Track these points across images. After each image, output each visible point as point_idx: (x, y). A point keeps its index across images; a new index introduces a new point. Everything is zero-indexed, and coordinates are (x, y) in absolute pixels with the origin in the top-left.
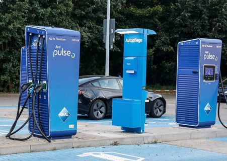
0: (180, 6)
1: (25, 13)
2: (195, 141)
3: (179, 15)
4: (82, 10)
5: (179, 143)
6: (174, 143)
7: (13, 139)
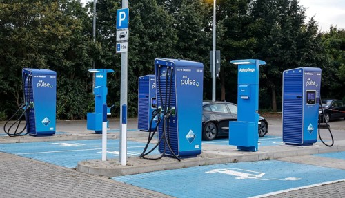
0: (272, 38)
1: (136, 46)
2: (302, 157)
3: (271, 46)
4: (185, 43)
5: (288, 159)
6: (284, 159)
7: (147, 159)
